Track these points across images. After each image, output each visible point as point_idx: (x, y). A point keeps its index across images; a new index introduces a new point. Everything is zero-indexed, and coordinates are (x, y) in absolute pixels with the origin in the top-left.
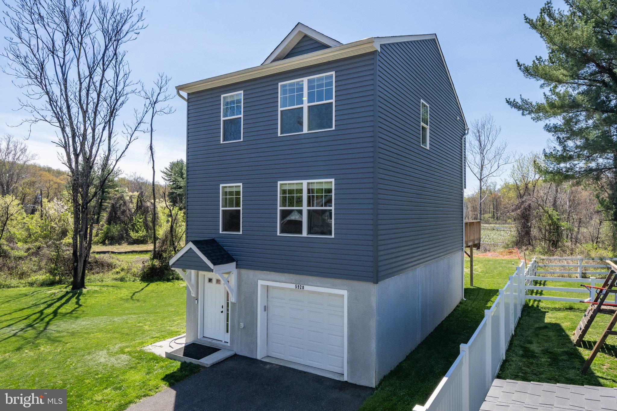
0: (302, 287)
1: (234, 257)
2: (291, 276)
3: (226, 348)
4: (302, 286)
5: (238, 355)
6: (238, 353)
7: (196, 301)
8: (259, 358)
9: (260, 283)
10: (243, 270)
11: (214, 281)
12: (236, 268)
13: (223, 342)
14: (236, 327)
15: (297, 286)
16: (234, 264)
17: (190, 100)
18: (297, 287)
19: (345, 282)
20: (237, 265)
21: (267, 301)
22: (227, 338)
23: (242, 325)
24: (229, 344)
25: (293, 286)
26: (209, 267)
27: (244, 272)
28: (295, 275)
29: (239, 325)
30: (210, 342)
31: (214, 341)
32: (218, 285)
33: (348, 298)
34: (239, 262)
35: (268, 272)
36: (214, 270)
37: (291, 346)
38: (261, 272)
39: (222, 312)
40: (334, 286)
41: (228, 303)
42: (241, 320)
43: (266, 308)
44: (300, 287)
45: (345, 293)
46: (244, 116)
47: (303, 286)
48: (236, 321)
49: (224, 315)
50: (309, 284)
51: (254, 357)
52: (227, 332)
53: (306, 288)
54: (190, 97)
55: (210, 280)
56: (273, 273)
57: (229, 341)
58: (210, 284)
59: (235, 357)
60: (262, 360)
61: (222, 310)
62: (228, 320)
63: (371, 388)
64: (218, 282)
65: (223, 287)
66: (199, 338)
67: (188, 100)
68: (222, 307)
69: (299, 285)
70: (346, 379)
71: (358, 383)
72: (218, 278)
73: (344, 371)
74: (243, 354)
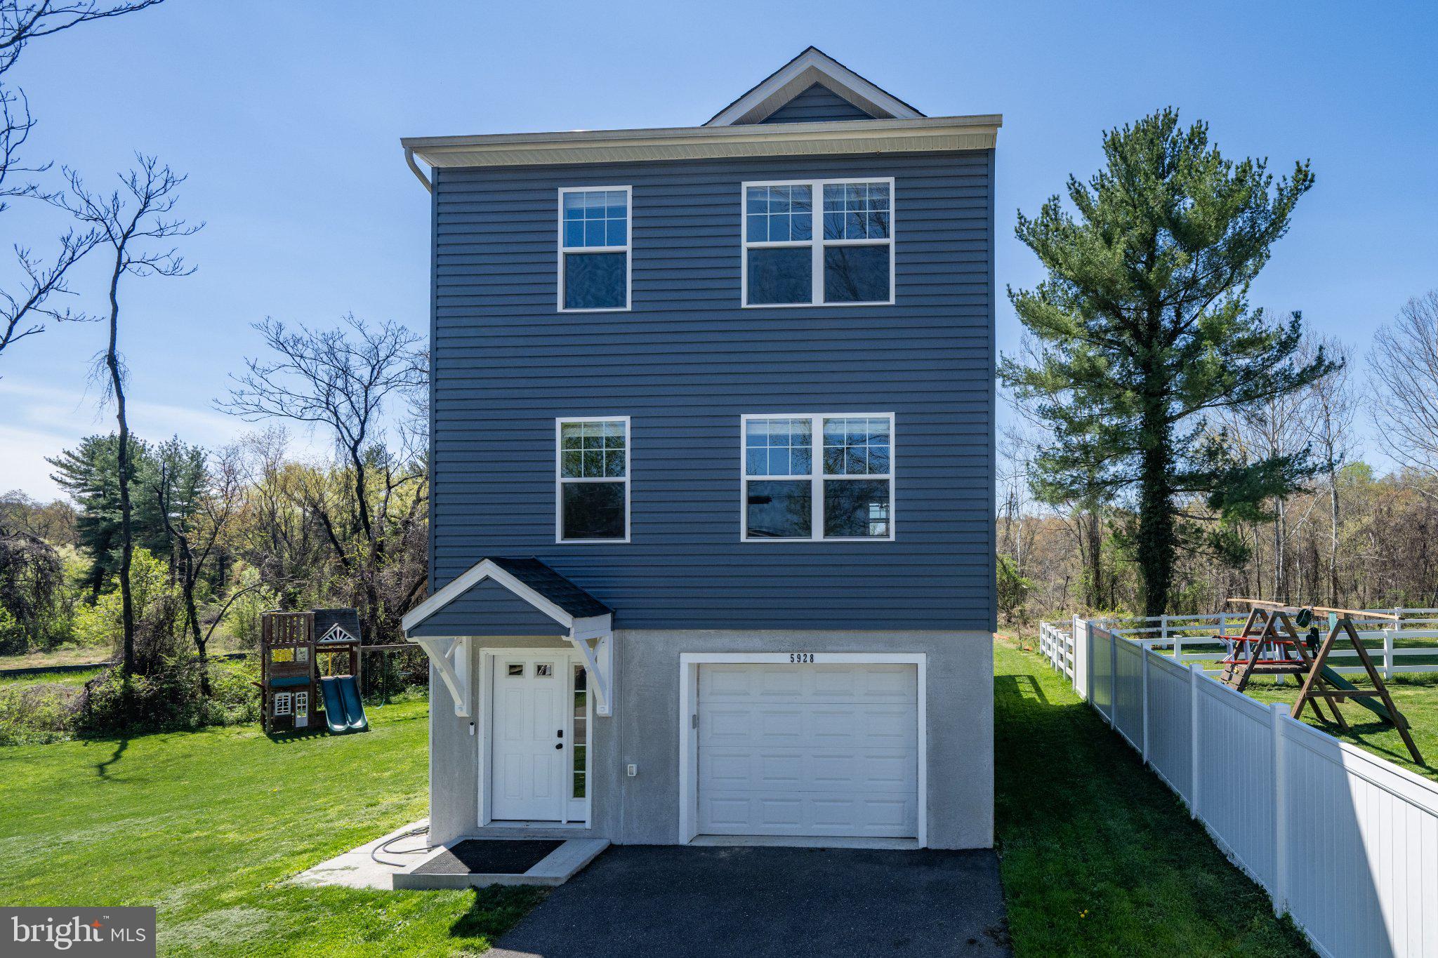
0: (808, 659)
1: (603, 601)
2: (779, 635)
3: (578, 837)
4: (809, 655)
5: (621, 847)
6: (617, 842)
7: (472, 728)
8: (684, 840)
9: (687, 659)
10: (633, 632)
11: (530, 670)
12: (613, 628)
13: (564, 822)
14: (613, 776)
15: (795, 657)
16: (606, 619)
17: (440, 189)
18: (796, 659)
19: (922, 635)
20: (614, 620)
21: (698, 704)
22: (583, 809)
23: (632, 769)
24: (588, 825)
25: (784, 658)
26: (560, 625)
27: (635, 637)
28: (789, 633)
29: (622, 770)
30: (521, 830)
31: (533, 826)
32: (543, 680)
33: (928, 670)
34: (620, 615)
35: (712, 631)
36: (572, 631)
37: (766, 800)
38: (692, 631)
39: (559, 746)
40: (893, 648)
41: (580, 724)
42: (627, 758)
43: (696, 721)
44: (802, 658)
45: (920, 659)
46: (634, 248)
47: (812, 657)
48: (610, 761)
49: (567, 754)
50: (829, 648)
51: (671, 843)
52: (579, 790)
53: (820, 658)
54: (440, 178)
55: (515, 670)
56: (727, 632)
57: (587, 817)
58: (515, 679)
59: (612, 851)
60: (694, 844)
61: (559, 741)
62: (579, 762)
63: (985, 850)
64: (542, 670)
65: (562, 682)
66: (480, 824)
67: (436, 188)
68: (560, 734)
69: (802, 653)
70: (923, 843)
71: (953, 847)
72: (543, 661)
73: (917, 831)
74: (635, 842)
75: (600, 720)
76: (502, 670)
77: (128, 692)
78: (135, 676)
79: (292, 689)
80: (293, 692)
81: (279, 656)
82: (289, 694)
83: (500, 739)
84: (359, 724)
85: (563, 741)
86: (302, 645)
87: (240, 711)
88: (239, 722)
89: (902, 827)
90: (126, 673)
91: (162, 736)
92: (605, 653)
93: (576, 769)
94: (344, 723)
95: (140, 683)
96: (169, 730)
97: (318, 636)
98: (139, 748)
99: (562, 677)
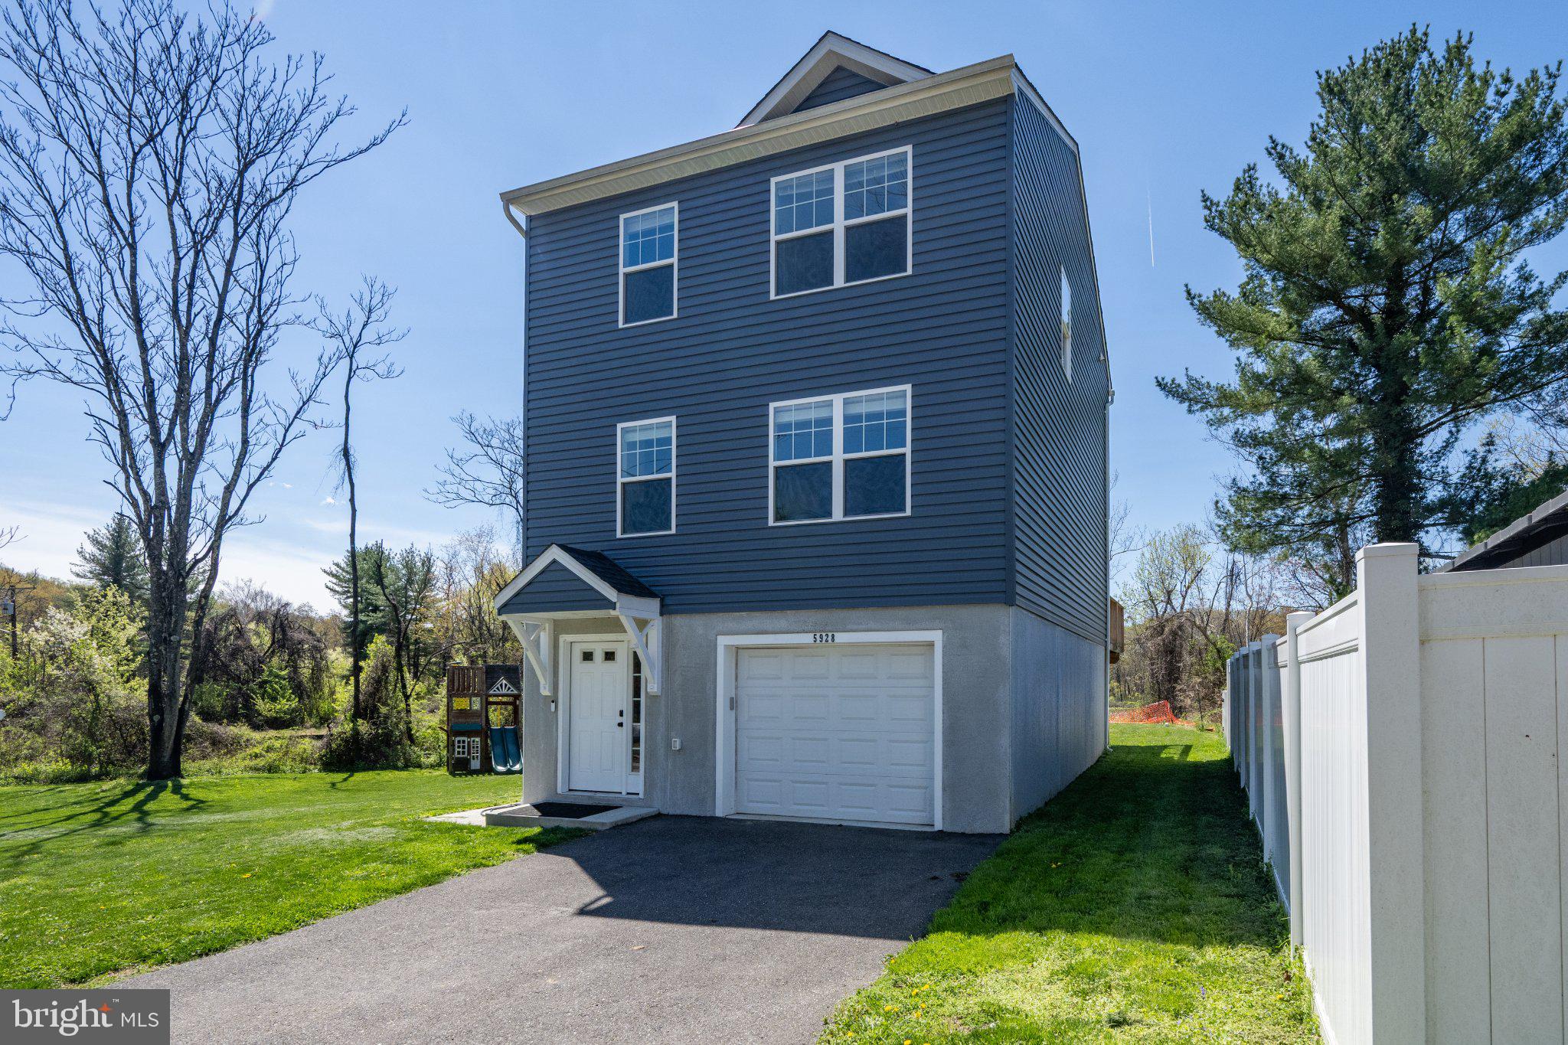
0: (830, 638)
1: (653, 588)
2: (803, 615)
3: (633, 805)
4: (830, 634)
5: (668, 816)
6: (664, 812)
7: (553, 705)
8: (720, 812)
9: (723, 641)
10: (679, 617)
11: (599, 656)
12: (662, 614)
13: (624, 793)
14: (661, 752)
15: (818, 637)
16: (655, 602)
18: (818, 639)
19: (938, 611)
20: (662, 606)
21: (737, 687)
22: (636, 783)
23: (677, 744)
24: (640, 797)
25: (807, 638)
26: (606, 599)
27: (679, 621)
28: (812, 612)
29: (669, 745)
30: (590, 798)
31: (600, 795)
32: (609, 665)
33: (944, 647)
34: (668, 601)
35: (745, 613)
36: (618, 605)
37: (796, 782)
38: (727, 614)
39: (621, 725)
40: (910, 626)
41: (637, 706)
42: (672, 732)
43: (733, 704)
44: (824, 638)
45: (936, 636)
46: (679, 260)
47: (833, 636)
48: (659, 737)
49: (626, 732)
50: (849, 627)
51: (709, 814)
52: (635, 768)
53: (841, 638)
54: (534, 224)
55: (588, 656)
56: (757, 614)
57: (640, 789)
58: (588, 664)
60: (729, 816)
61: (619, 720)
62: (636, 740)
63: (1001, 834)
64: (610, 656)
65: (622, 668)
66: (559, 791)
67: (529, 236)
68: (621, 713)
69: (823, 633)
70: (939, 826)
71: (968, 831)
72: (610, 648)
73: (932, 815)
74: (679, 812)
75: (652, 698)
76: (577, 656)
79: (469, 733)
80: (469, 737)
81: (461, 703)
82: (465, 739)
83: (575, 717)
84: (517, 767)
85: (623, 720)
86: (476, 695)
87: (433, 759)
88: (432, 766)
89: (924, 814)
92: (655, 632)
93: (633, 746)
94: (505, 766)
97: (490, 687)
99: (623, 660)
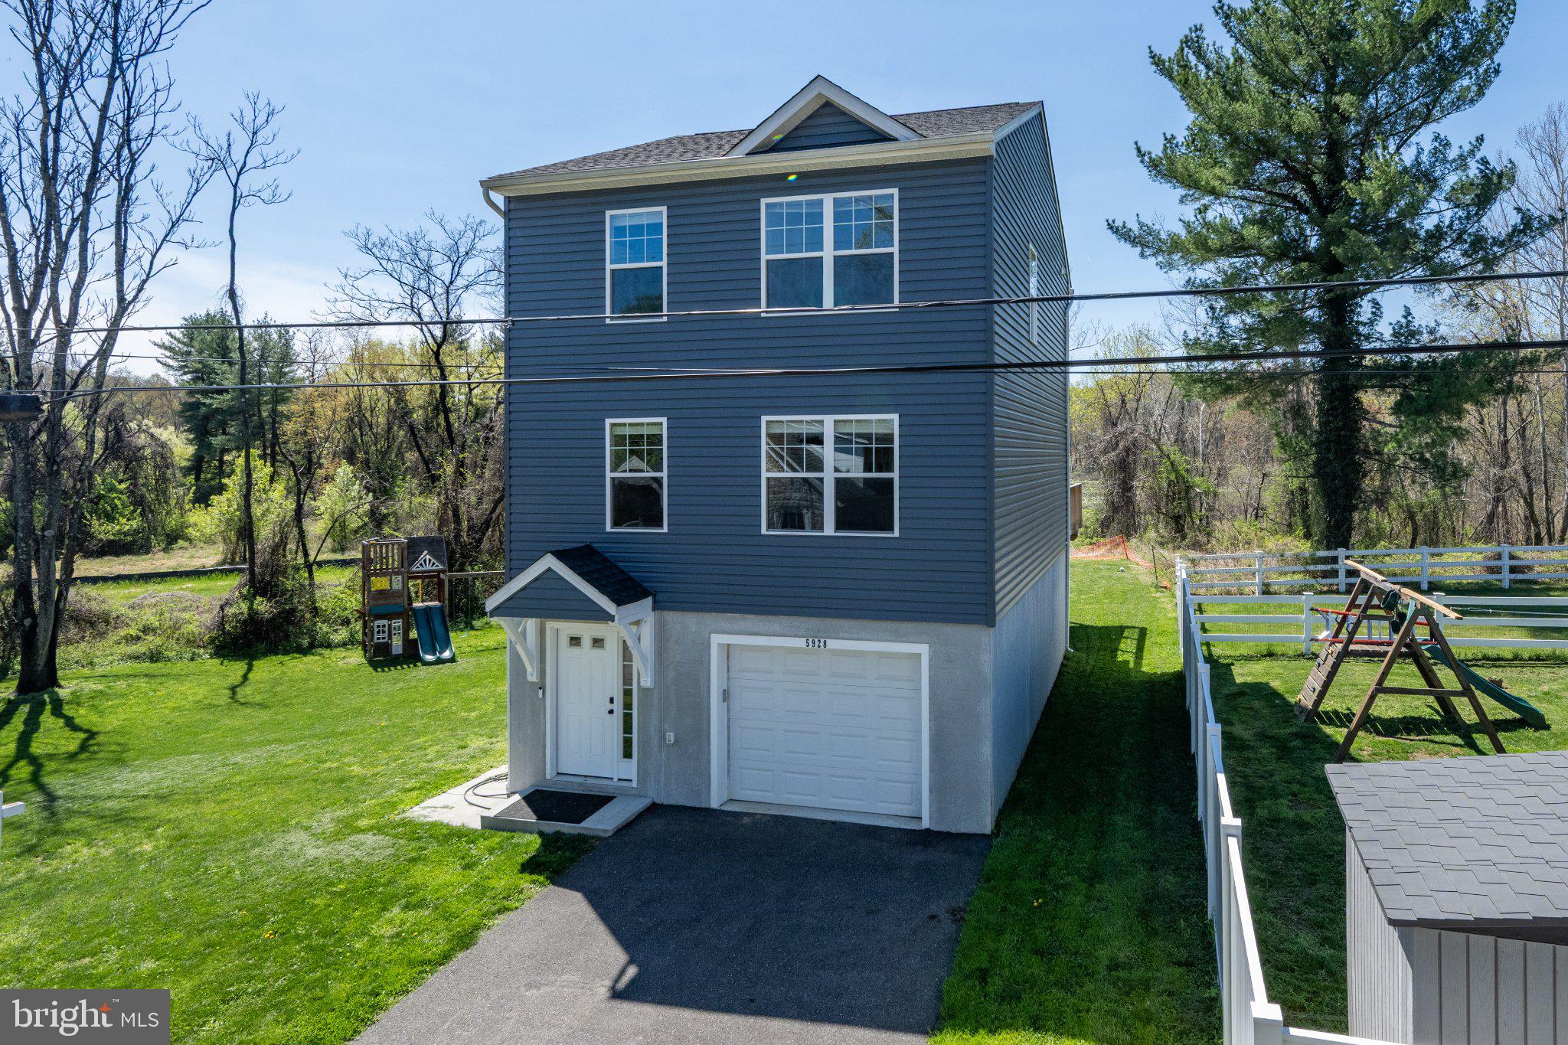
0: (822, 644)
1: (645, 585)
2: (796, 621)
3: (627, 794)
4: (822, 640)
5: (662, 806)
6: (658, 801)
7: (541, 691)
8: (714, 804)
9: (717, 640)
10: (671, 614)
11: (587, 642)
12: (654, 610)
13: (615, 779)
14: (655, 742)
15: (810, 641)
16: (648, 602)
17: (512, 215)
18: (811, 644)
19: (924, 626)
20: (655, 602)
21: (728, 679)
22: (630, 769)
23: (671, 736)
24: (634, 784)
25: (800, 643)
26: (605, 611)
27: (672, 617)
28: (804, 619)
29: (663, 737)
30: (581, 784)
31: (590, 781)
32: (598, 652)
33: (930, 660)
34: (660, 597)
35: (738, 615)
36: (616, 618)
37: (789, 772)
38: (720, 615)
39: (611, 712)
40: (898, 638)
41: (628, 693)
42: (666, 726)
43: (726, 695)
44: (817, 643)
45: (921, 648)
46: (668, 264)
47: (825, 643)
48: (653, 730)
49: (618, 719)
50: (840, 635)
51: (703, 806)
52: (628, 754)
53: (832, 644)
54: (512, 206)
55: (575, 642)
56: (751, 616)
57: (634, 776)
58: (575, 650)
59: (654, 809)
60: (723, 808)
61: (610, 707)
62: (627, 728)
63: (983, 835)
64: (598, 643)
65: (613, 655)
66: (548, 777)
67: (507, 214)
68: (612, 700)
69: (817, 639)
70: (926, 823)
71: (953, 830)
72: (600, 635)
73: (920, 809)
74: (673, 802)
75: (644, 691)
76: (565, 641)
77: (253, 614)
78: (259, 599)
79: (389, 616)
81: (380, 584)
82: (386, 622)
83: (563, 703)
84: (447, 654)
85: (614, 707)
87: (344, 634)
89: (910, 807)
90: (249, 598)
91: (280, 657)
92: (647, 632)
93: (625, 732)
95: (262, 605)
96: (286, 653)
97: (410, 564)
98: (266, 669)
99: (612, 649)
